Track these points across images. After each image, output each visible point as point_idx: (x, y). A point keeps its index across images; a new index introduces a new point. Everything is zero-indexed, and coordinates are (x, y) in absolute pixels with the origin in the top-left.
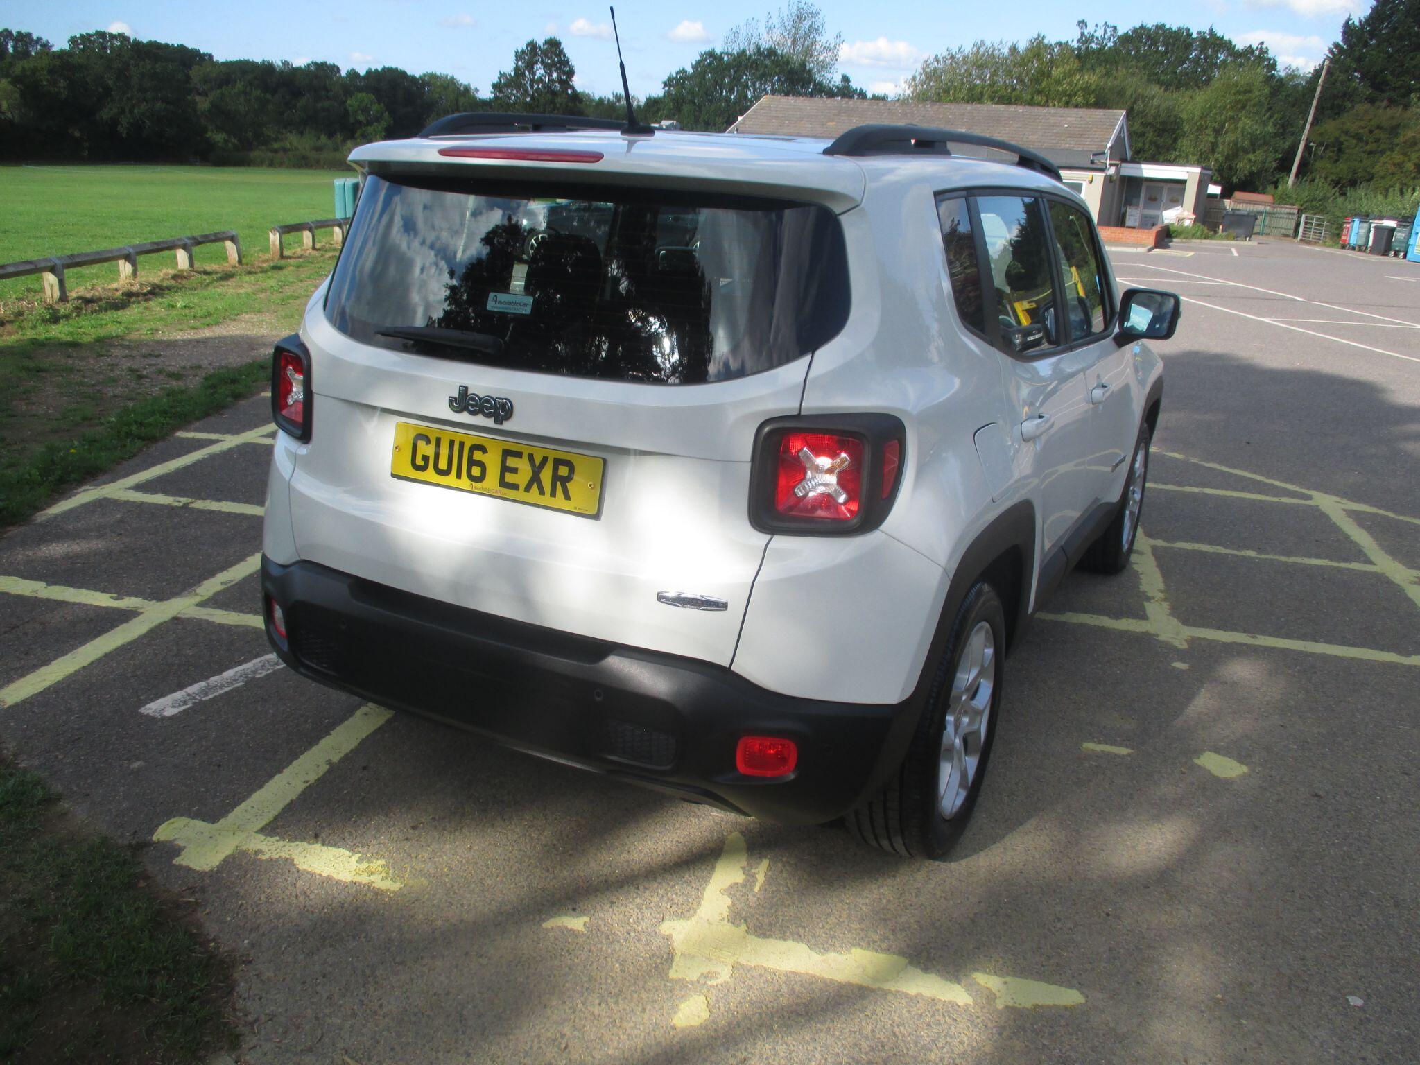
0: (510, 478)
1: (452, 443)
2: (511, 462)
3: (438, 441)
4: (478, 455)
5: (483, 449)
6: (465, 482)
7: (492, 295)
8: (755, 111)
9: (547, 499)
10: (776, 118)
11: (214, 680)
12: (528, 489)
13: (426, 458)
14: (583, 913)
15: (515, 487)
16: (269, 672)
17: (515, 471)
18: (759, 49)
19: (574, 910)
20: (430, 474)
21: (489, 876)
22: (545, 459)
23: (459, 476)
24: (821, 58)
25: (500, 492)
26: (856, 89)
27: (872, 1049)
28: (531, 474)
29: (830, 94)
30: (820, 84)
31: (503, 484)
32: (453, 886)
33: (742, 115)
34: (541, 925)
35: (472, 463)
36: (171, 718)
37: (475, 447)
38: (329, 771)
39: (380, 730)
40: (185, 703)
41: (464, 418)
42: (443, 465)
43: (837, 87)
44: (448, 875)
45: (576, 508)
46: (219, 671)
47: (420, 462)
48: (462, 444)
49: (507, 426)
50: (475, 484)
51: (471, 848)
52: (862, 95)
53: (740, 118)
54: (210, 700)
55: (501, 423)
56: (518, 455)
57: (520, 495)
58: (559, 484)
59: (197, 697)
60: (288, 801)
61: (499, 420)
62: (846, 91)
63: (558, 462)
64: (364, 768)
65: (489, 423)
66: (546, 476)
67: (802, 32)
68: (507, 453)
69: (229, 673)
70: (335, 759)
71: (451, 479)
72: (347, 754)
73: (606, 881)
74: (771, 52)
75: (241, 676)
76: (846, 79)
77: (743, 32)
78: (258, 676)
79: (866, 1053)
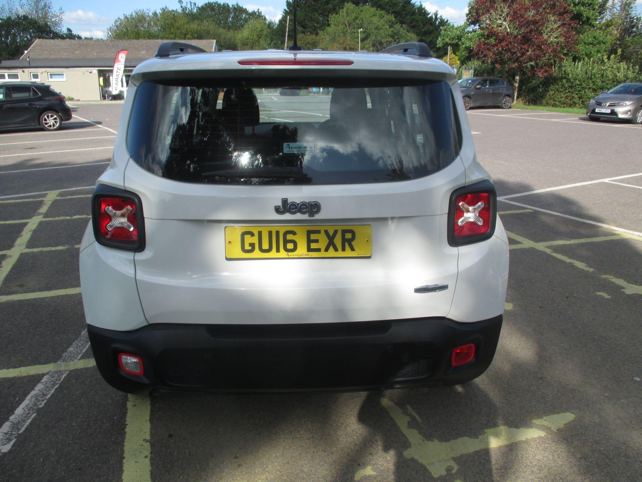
0: (313, 246)
1: (270, 233)
2: (313, 237)
3: (260, 233)
4: (289, 237)
5: (294, 233)
6: (283, 253)
7: (285, 145)
8: (34, 47)
9: (340, 254)
10: (46, 50)
11: (12, 418)
12: (327, 250)
13: (252, 245)
14: (364, 465)
15: (318, 250)
16: (45, 401)
17: (317, 241)
18: (18, 16)
19: (359, 465)
20: (257, 253)
21: (302, 467)
22: (336, 232)
23: (278, 250)
24: (53, 20)
25: (308, 255)
26: (76, 35)
27: (540, 470)
28: (328, 241)
29: (62, 37)
30: (56, 33)
31: (309, 250)
32: (291, 480)
33: (27, 50)
34: (354, 480)
35: (286, 242)
36: (10, 452)
37: (287, 233)
38: (152, 446)
39: (152, 411)
40: (10, 440)
41: (287, 216)
42: (266, 246)
43: (66, 34)
44: (282, 475)
45: (359, 254)
46: (12, 412)
47: (247, 247)
48: (278, 233)
49: (317, 217)
50: (290, 253)
51: (276, 456)
52: (79, 38)
53: (26, 52)
54: (25, 431)
55: (314, 216)
56: (318, 232)
57: (322, 254)
58: (346, 244)
59: (14, 433)
60: (149, 473)
61: (312, 214)
62: (70, 36)
63: (344, 232)
64: (170, 436)
65: (306, 217)
66: (338, 241)
67: (40, 7)
68: (309, 233)
69: (19, 411)
70: (148, 437)
71: (273, 253)
72: (151, 432)
73: (356, 445)
74: (25, 18)
75: (29, 410)
76: (69, 30)
77: (7, 7)
78: (41, 406)
79: (540, 473)
